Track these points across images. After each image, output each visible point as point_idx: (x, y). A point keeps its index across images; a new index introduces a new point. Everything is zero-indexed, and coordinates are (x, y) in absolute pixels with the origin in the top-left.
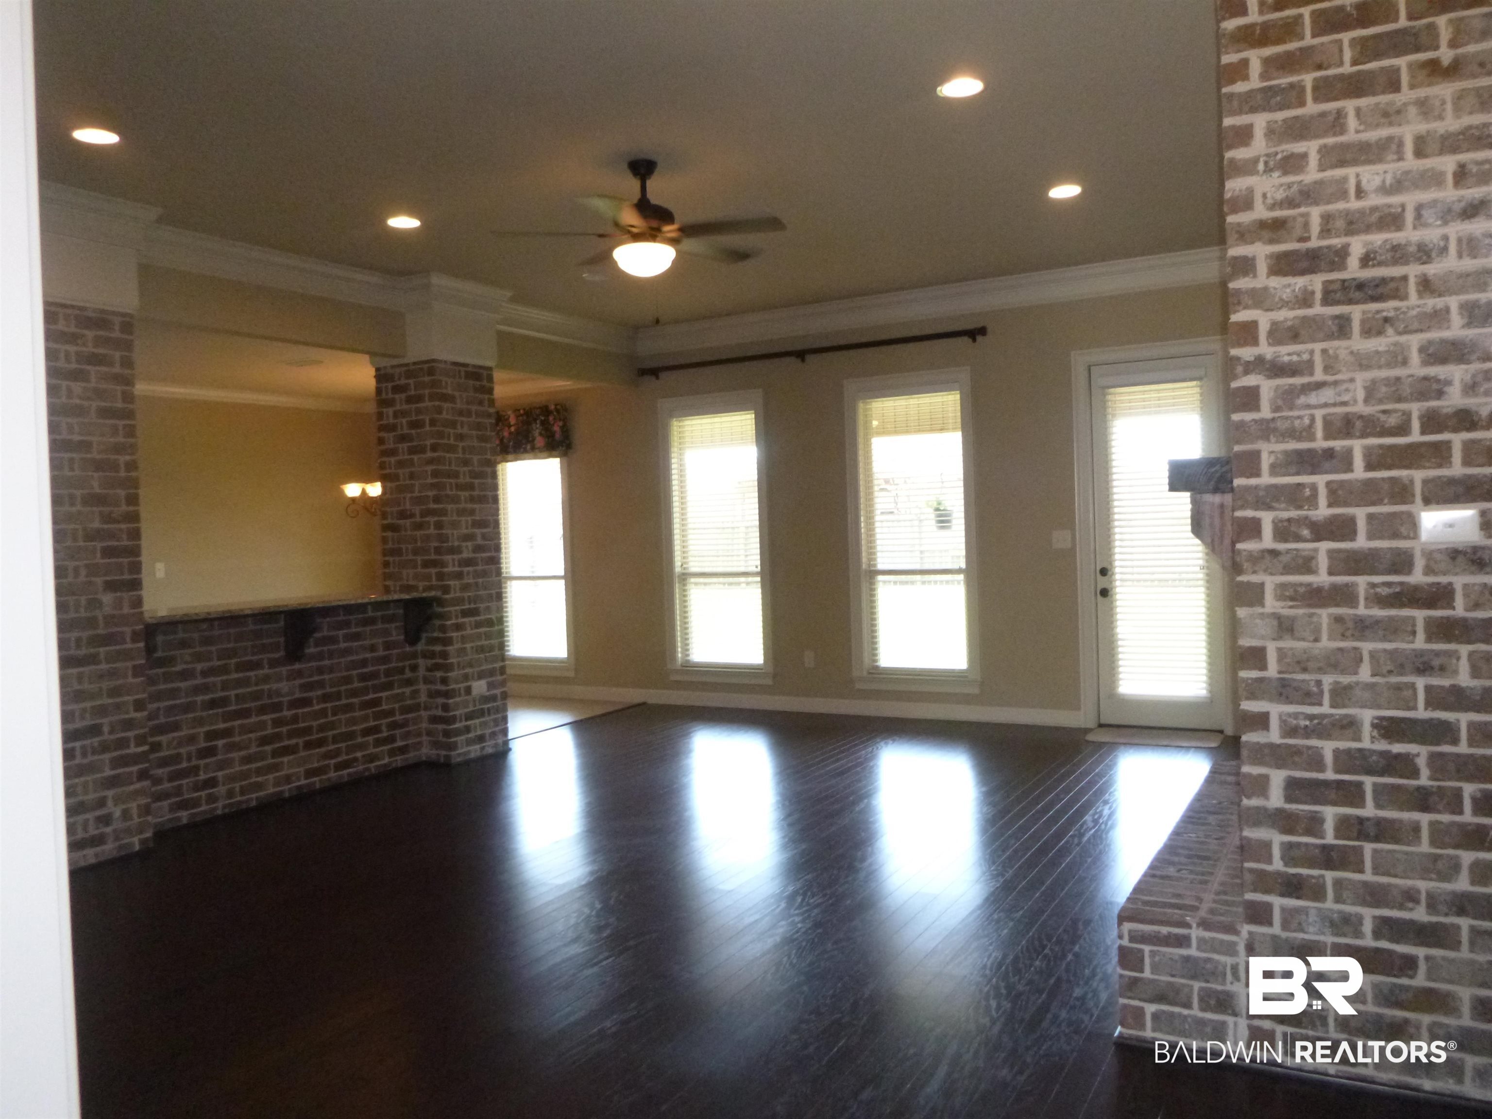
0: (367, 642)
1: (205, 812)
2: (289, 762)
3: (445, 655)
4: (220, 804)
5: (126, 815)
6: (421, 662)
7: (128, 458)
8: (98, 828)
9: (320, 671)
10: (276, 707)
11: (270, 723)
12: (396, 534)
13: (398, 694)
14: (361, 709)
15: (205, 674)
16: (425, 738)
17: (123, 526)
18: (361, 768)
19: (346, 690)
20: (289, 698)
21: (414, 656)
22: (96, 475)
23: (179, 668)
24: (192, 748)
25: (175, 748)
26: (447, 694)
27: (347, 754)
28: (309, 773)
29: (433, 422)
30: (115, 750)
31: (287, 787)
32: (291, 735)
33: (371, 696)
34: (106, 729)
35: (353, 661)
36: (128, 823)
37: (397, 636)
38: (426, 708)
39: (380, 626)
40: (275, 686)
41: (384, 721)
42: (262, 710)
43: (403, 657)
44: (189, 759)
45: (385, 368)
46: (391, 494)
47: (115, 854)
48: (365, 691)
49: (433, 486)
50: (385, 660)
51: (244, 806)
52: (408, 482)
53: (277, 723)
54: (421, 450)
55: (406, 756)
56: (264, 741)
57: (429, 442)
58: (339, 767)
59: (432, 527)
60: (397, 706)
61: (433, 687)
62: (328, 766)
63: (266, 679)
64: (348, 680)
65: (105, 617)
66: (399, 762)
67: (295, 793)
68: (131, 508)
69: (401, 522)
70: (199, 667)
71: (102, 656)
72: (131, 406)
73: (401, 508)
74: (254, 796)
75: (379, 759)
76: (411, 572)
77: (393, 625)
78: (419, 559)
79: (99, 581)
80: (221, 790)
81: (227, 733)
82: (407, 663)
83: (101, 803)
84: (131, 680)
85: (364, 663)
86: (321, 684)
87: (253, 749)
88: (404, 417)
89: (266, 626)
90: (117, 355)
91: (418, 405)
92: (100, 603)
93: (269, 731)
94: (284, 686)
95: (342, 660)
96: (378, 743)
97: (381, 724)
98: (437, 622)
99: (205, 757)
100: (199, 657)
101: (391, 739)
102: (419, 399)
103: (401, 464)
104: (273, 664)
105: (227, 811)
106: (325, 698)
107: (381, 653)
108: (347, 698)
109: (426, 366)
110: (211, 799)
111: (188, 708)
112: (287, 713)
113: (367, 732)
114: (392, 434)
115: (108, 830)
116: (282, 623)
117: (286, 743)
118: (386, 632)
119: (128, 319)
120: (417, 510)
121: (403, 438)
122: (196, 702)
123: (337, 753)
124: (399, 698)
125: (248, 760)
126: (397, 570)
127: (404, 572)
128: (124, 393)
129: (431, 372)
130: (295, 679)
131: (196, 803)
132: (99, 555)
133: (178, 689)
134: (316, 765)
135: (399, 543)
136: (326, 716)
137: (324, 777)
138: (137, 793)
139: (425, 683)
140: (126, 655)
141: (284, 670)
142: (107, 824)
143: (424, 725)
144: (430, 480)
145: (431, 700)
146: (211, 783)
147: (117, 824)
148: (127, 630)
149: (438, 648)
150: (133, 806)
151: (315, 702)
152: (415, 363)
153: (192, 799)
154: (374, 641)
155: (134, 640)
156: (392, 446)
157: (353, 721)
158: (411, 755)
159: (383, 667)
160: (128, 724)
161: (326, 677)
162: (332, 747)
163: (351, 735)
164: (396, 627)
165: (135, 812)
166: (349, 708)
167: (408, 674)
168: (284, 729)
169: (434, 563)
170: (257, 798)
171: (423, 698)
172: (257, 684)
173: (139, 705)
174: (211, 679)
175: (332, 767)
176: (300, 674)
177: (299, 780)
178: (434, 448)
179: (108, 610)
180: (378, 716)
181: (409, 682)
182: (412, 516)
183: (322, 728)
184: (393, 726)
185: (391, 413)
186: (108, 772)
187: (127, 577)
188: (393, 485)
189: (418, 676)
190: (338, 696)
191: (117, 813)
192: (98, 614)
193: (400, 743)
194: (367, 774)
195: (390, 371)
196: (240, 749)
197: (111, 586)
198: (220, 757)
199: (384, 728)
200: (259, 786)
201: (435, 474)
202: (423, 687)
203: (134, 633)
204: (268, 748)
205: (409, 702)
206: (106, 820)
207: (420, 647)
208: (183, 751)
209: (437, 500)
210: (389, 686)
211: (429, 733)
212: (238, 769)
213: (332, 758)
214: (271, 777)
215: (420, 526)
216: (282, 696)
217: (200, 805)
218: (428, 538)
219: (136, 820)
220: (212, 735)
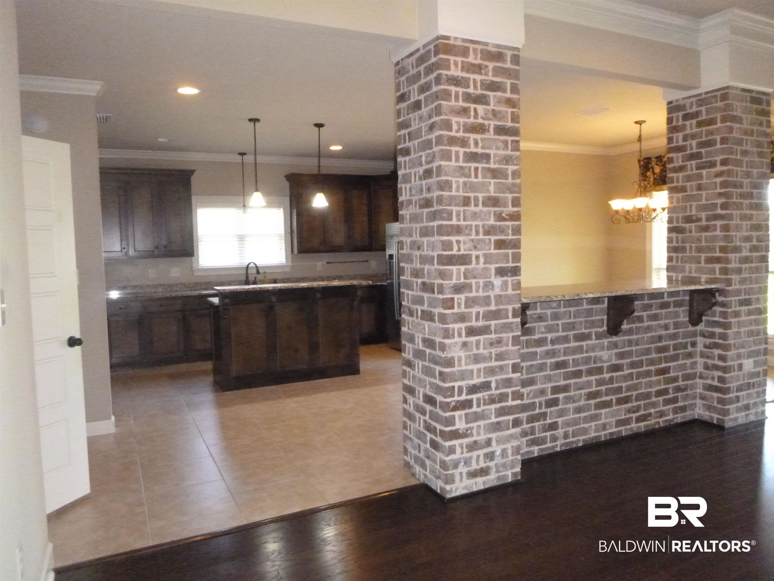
0: (662, 322)
1: (548, 448)
2: (606, 413)
3: (724, 337)
4: (559, 443)
5: (504, 453)
6: (700, 340)
7: (515, 168)
8: (485, 462)
9: (630, 343)
10: (600, 370)
11: (594, 382)
12: (680, 236)
13: (682, 365)
14: (656, 375)
15: (553, 342)
16: (699, 402)
17: (510, 223)
18: (653, 421)
19: (647, 359)
20: (608, 364)
21: (694, 334)
22: (492, 181)
23: (536, 337)
24: (543, 399)
25: (532, 398)
26: (725, 370)
27: (645, 410)
28: (620, 423)
29: (724, 141)
30: (499, 402)
31: (603, 433)
32: (609, 392)
33: (663, 365)
34: (493, 385)
35: (652, 337)
36: (505, 460)
37: (684, 318)
38: (701, 377)
39: (671, 309)
40: (599, 354)
41: (671, 386)
42: (590, 372)
43: (686, 335)
44: (540, 408)
45: (677, 100)
46: (678, 202)
47: (496, 483)
48: (660, 361)
49: (720, 195)
50: (674, 336)
51: (574, 446)
52: (695, 193)
53: (600, 383)
54: (712, 165)
55: (685, 414)
56: (591, 396)
57: (718, 159)
58: (639, 420)
59: (718, 229)
60: (680, 374)
61: (710, 362)
62: (631, 418)
63: (593, 348)
64: (648, 351)
65: (495, 296)
66: (679, 419)
67: (608, 438)
68: (515, 209)
69: (687, 226)
70: (549, 336)
71: (493, 328)
72: (517, 125)
73: (688, 214)
74: (581, 438)
75: (665, 415)
76: (694, 266)
77: (681, 309)
78: (703, 256)
79: (493, 267)
80: (560, 432)
81: (565, 389)
82: (689, 340)
83: (488, 443)
84: (510, 347)
85: (660, 338)
86: (629, 354)
87: (582, 402)
88: (693, 139)
89: (594, 307)
90: (508, 83)
91: (710, 127)
92: (493, 285)
93: (594, 389)
94: (605, 354)
95: (645, 336)
96: (667, 402)
97: (669, 388)
98: (718, 309)
99: (551, 406)
100: (550, 329)
101: (675, 400)
102: (711, 122)
103: (688, 178)
104: (599, 336)
105: (563, 448)
106: (633, 365)
107: (672, 331)
108: (647, 366)
109: (718, 94)
110: (554, 439)
111: (541, 368)
112: (607, 376)
113: (659, 393)
114: (680, 155)
115: (492, 464)
116: (606, 305)
117: (605, 398)
118: (677, 315)
119: (516, 53)
120: (703, 215)
121: (692, 157)
122: (546, 363)
123: (638, 409)
124: (682, 367)
125: (579, 410)
126: (679, 263)
127: (687, 266)
128: (513, 113)
129: (724, 97)
130: (612, 349)
131: (543, 441)
132: (493, 246)
133: (536, 353)
134: (623, 417)
135: (683, 242)
136: (632, 379)
137: (628, 427)
138: (512, 436)
139: (702, 357)
140: (507, 327)
141: (605, 342)
142: (492, 459)
143: (699, 390)
144: (718, 190)
145: (707, 372)
146: (553, 426)
147: (498, 460)
148: (510, 308)
149: (718, 330)
150: (509, 446)
151: (625, 367)
152: (706, 93)
153: (541, 437)
154: (667, 321)
155: (514, 316)
156: (681, 163)
157: (650, 385)
158: (688, 413)
159: (672, 343)
160: (508, 382)
161: (634, 348)
162: (635, 404)
163: (648, 396)
164: (683, 311)
165: (510, 452)
166: (648, 374)
167: (690, 349)
168: (603, 388)
169: (718, 260)
170: (583, 440)
171: (700, 369)
172: (587, 352)
173: (516, 368)
174: (557, 347)
175: (634, 419)
176: (615, 345)
177: (611, 427)
178: (724, 163)
179: (497, 291)
180: (668, 381)
181: (690, 355)
182: (699, 220)
183: (629, 389)
184: (678, 389)
185: (681, 138)
186: (494, 420)
187: (511, 265)
188: (680, 195)
189: (696, 351)
190: (640, 364)
191: (498, 452)
192: (492, 294)
193: (680, 404)
194: (657, 426)
195: (681, 102)
196: (574, 402)
197: (501, 272)
198: (560, 407)
199: (671, 391)
200: (585, 431)
201: (724, 185)
202: (700, 361)
203: (514, 310)
204: (592, 402)
205: (689, 371)
206: (490, 456)
207: (701, 327)
208: (537, 400)
209: (724, 206)
210: (675, 358)
211: (703, 398)
212: (572, 416)
213: (634, 412)
214: (593, 424)
215: (706, 229)
216: (604, 362)
217: (546, 443)
218: (714, 239)
219: (511, 458)
220: (556, 390)
